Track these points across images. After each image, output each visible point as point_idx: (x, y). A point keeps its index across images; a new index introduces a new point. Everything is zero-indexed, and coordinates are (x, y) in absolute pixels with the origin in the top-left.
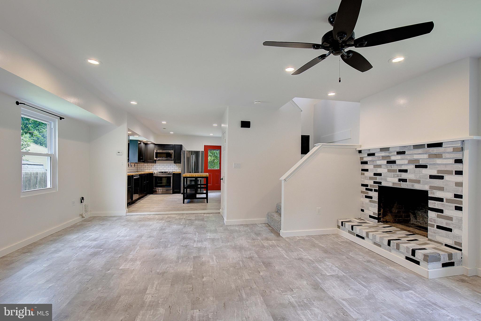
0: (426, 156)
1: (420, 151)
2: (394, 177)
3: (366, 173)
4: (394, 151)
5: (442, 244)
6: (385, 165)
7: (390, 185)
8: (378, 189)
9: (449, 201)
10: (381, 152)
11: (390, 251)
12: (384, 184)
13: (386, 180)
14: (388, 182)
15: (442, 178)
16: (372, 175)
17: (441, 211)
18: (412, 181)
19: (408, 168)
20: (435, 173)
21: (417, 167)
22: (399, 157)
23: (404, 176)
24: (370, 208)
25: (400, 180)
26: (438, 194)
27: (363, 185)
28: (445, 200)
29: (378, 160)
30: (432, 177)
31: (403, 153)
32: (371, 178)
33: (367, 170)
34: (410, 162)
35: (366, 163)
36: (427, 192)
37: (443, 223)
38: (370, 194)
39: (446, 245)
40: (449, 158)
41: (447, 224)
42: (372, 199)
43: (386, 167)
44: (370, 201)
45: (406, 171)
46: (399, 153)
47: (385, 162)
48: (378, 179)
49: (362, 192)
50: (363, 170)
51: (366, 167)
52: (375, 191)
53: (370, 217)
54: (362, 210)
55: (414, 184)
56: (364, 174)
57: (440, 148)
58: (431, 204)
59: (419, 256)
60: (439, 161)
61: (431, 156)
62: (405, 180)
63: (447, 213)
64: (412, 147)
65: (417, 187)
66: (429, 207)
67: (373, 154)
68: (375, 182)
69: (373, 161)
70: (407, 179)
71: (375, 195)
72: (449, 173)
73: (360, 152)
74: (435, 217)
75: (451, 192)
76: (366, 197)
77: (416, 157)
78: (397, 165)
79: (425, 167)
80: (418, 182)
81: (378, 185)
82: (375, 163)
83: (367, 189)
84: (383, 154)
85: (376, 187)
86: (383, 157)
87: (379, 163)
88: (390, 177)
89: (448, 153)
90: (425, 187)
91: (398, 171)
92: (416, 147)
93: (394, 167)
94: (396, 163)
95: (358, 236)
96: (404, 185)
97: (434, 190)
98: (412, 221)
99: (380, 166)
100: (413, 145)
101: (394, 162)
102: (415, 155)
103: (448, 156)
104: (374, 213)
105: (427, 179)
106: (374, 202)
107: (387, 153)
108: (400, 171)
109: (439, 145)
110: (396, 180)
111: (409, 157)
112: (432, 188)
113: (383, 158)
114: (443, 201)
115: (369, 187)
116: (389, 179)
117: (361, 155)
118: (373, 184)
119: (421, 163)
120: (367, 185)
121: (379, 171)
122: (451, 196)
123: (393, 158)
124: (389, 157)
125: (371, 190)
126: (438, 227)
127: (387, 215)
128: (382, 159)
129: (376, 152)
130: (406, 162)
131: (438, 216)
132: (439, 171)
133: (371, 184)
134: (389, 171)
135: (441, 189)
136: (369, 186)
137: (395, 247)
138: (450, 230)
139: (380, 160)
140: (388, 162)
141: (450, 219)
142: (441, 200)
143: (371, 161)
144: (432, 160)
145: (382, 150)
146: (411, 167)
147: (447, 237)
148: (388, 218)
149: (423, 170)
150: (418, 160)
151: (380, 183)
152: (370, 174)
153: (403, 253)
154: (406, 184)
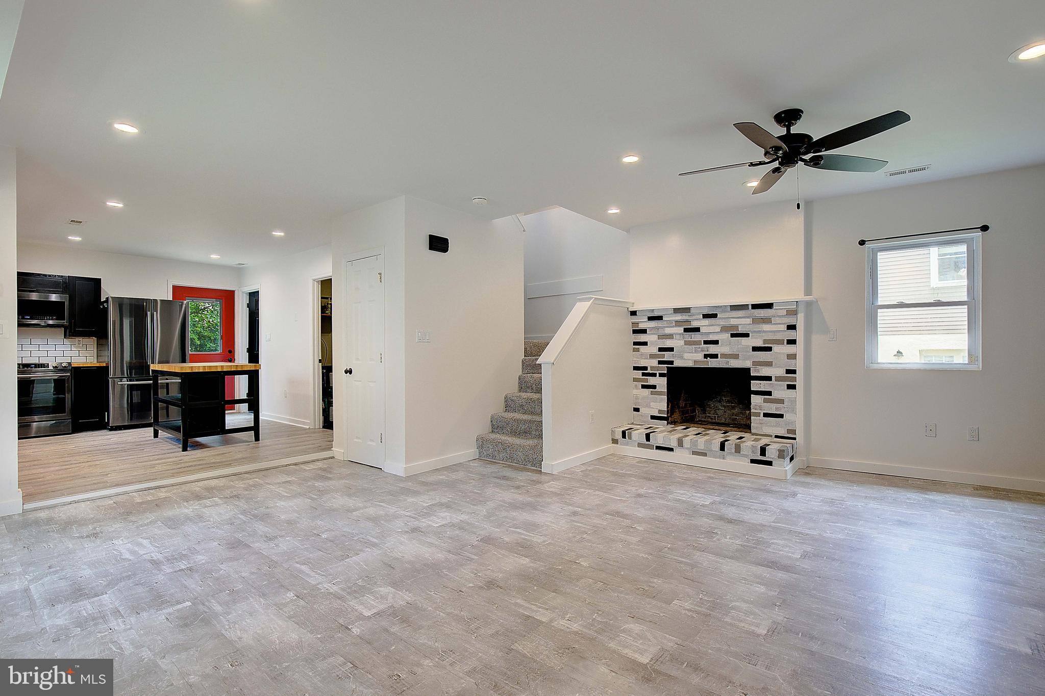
0: (749, 321)
1: (741, 313)
2: (696, 352)
3: (642, 348)
4: (699, 314)
5: (771, 436)
6: (680, 334)
7: (690, 364)
8: (666, 372)
9: (779, 379)
10: (675, 315)
11: (724, 458)
12: (678, 363)
13: (682, 358)
14: (686, 359)
15: (769, 349)
16: (655, 350)
17: (769, 393)
18: (725, 356)
19: (720, 338)
20: (760, 344)
21: (733, 335)
22: (707, 322)
23: (712, 349)
24: (652, 404)
25: (706, 356)
26: (765, 371)
27: (636, 368)
28: (773, 379)
29: (667, 327)
30: (755, 349)
31: (714, 316)
32: (652, 356)
33: (645, 344)
34: (724, 329)
35: (644, 331)
36: (749, 369)
37: (772, 408)
38: (651, 381)
39: (777, 437)
40: (780, 324)
41: (776, 409)
42: (655, 388)
43: (682, 338)
44: (652, 393)
45: (716, 342)
46: (706, 316)
47: (681, 330)
48: (667, 356)
49: (635, 380)
50: (635, 343)
51: (642, 338)
52: (661, 375)
53: (653, 417)
54: (637, 410)
55: (729, 360)
56: (638, 350)
57: (769, 310)
58: (755, 385)
59: (771, 454)
60: (766, 327)
61: (756, 321)
62: (715, 356)
63: (776, 395)
64: (729, 309)
65: (734, 364)
66: (752, 389)
67: (660, 318)
68: (660, 362)
69: (657, 328)
70: (717, 354)
71: (661, 383)
72: (779, 342)
73: (633, 313)
74: (761, 403)
75: (782, 367)
76: (644, 387)
77: (733, 322)
78: (703, 334)
79: (746, 335)
80: (736, 357)
81: (666, 365)
82: (661, 332)
83: (644, 374)
84: (679, 317)
85: (664, 369)
86: (676, 322)
87: (668, 331)
88: (689, 353)
89: (779, 316)
90: (747, 364)
91: (703, 343)
92: (734, 308)
93: (695, 337)
94: (700, 331)
95: (658, 448)
96: (712, 363)
97: (759, 367)
98: (699, 417)
99: (670, 336)
100: (730, 306)
101: (697, 330)
102: (732, 320)
103: (778, 320)
104: (660, 411)
105: (749, 352)
106: (660, 393)
107: (686, 315)
108: (706, 342)
109: (769, 306)
110: (700, 357)
111: (722, 323)
112: (756, 363)
113: (678, 323)
114: (771, 380)
115: (649, 371)
116: (686, 356)
117: (635, 319)
118: (658, 366)
119: (741, 330)
120: (645, 368)
121: (668, 344)
122: (781, 372)
123: (695, 324)
124: (688, 321)
125: (654, 375)
126: (766, 415)
127: (675, 412)
128: (676, 326)
129: (664, 315)
130: (718, 329)
131: (765, 401)
132: (765, 341)
133: (653, 365)
134: (687, 343)
135: (769, 364)
136: (649, 368)
137: (733, 450)
138: (781, 416)
139: (673, 327)
140: (686, 330)
141: (781, 401)
142: (769, 378)
143: (652, 329)
144: (757, 326)
145: (677, 311)
146: (724, 337)
147: (777, 425)
148: (677, 416)
149: (744, 340)
150: (736, 327)
151: (672, 363)
152: (652, 349)
153: (745, 456)
154: (716, 361)
